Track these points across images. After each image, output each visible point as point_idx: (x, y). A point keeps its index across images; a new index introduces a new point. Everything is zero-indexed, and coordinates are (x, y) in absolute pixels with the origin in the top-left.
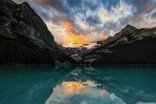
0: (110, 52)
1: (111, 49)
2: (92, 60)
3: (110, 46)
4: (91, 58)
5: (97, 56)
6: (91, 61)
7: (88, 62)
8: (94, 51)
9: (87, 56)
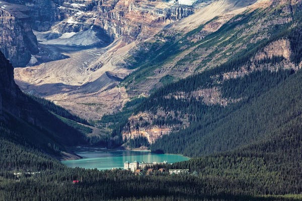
0: (225, 103)
1: (229, 88)
2: (156, 131)
3: (226, 76)
4: (151, 123)
5: (176, 115)
6: (151, 136)
7: (141, 141)
8: (167, 94)
9: (136, 114)
